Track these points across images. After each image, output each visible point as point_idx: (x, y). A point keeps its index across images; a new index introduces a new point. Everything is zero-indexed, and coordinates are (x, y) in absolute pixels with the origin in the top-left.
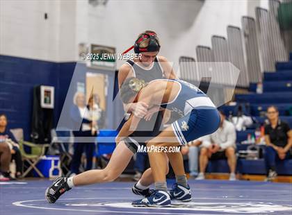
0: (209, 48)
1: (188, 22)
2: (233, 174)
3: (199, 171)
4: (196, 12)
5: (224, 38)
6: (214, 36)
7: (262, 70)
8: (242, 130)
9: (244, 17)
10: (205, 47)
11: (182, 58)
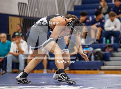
2: (45, 70)
7: (66, 11)
11: (20, 3)
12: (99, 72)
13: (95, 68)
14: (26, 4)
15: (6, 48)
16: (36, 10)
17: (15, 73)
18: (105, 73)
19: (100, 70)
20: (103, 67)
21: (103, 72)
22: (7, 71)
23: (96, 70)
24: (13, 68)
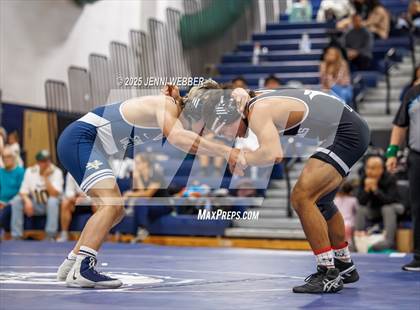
0: (85, 71)
1: (61, 37)
3: (60, 229)
4: (72, 22)
5: (106, 58)
6: (93, 55)
8: (125, 178)
9: (132, 31)
10: (81, 69)
11: (49, 82)
12: (220, 241)
13: (213, 233)
14: (63, 84)
15: (13, 182)
16: (87, 97)
17: (30, 238)
18: (235, 246)
19: (224, 237)
20: (230, 232)
21: (229, 242)
22: (14, 234)
23: (214, 237)
24: (25, 227)
